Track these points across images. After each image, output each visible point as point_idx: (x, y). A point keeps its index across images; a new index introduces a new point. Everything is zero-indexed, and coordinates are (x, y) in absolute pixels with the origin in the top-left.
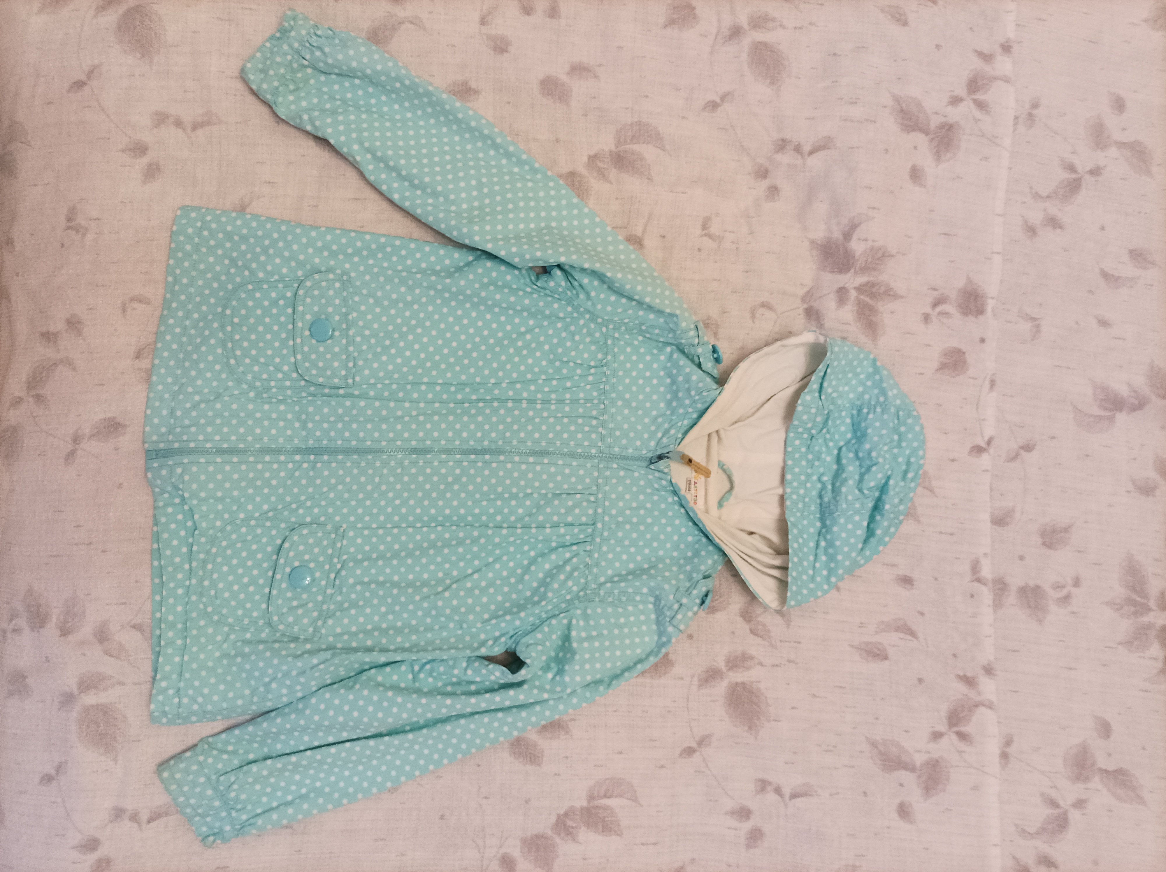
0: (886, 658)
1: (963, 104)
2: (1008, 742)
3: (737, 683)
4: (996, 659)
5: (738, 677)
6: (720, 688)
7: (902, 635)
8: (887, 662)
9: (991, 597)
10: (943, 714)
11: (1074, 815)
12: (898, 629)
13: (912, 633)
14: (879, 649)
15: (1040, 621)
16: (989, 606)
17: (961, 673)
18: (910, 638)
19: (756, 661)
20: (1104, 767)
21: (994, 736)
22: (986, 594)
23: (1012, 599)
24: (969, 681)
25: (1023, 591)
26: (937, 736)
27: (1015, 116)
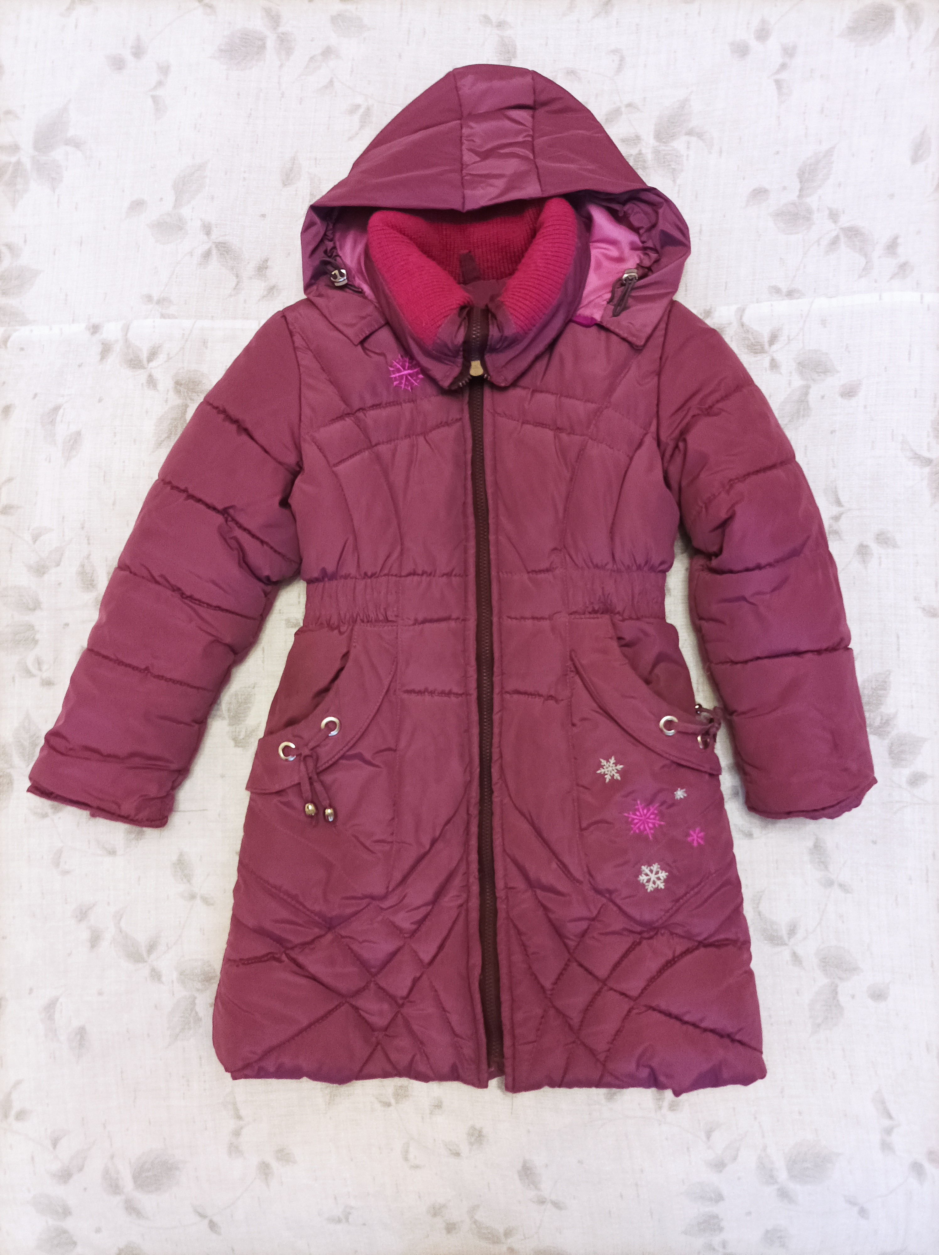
1: (154, 372)
2: (777, 291)
10: (753, 359)
11: (845, 221)
20: (797, 193)
21: (772, 305)
26: (773, 366)
27: (161, 318)
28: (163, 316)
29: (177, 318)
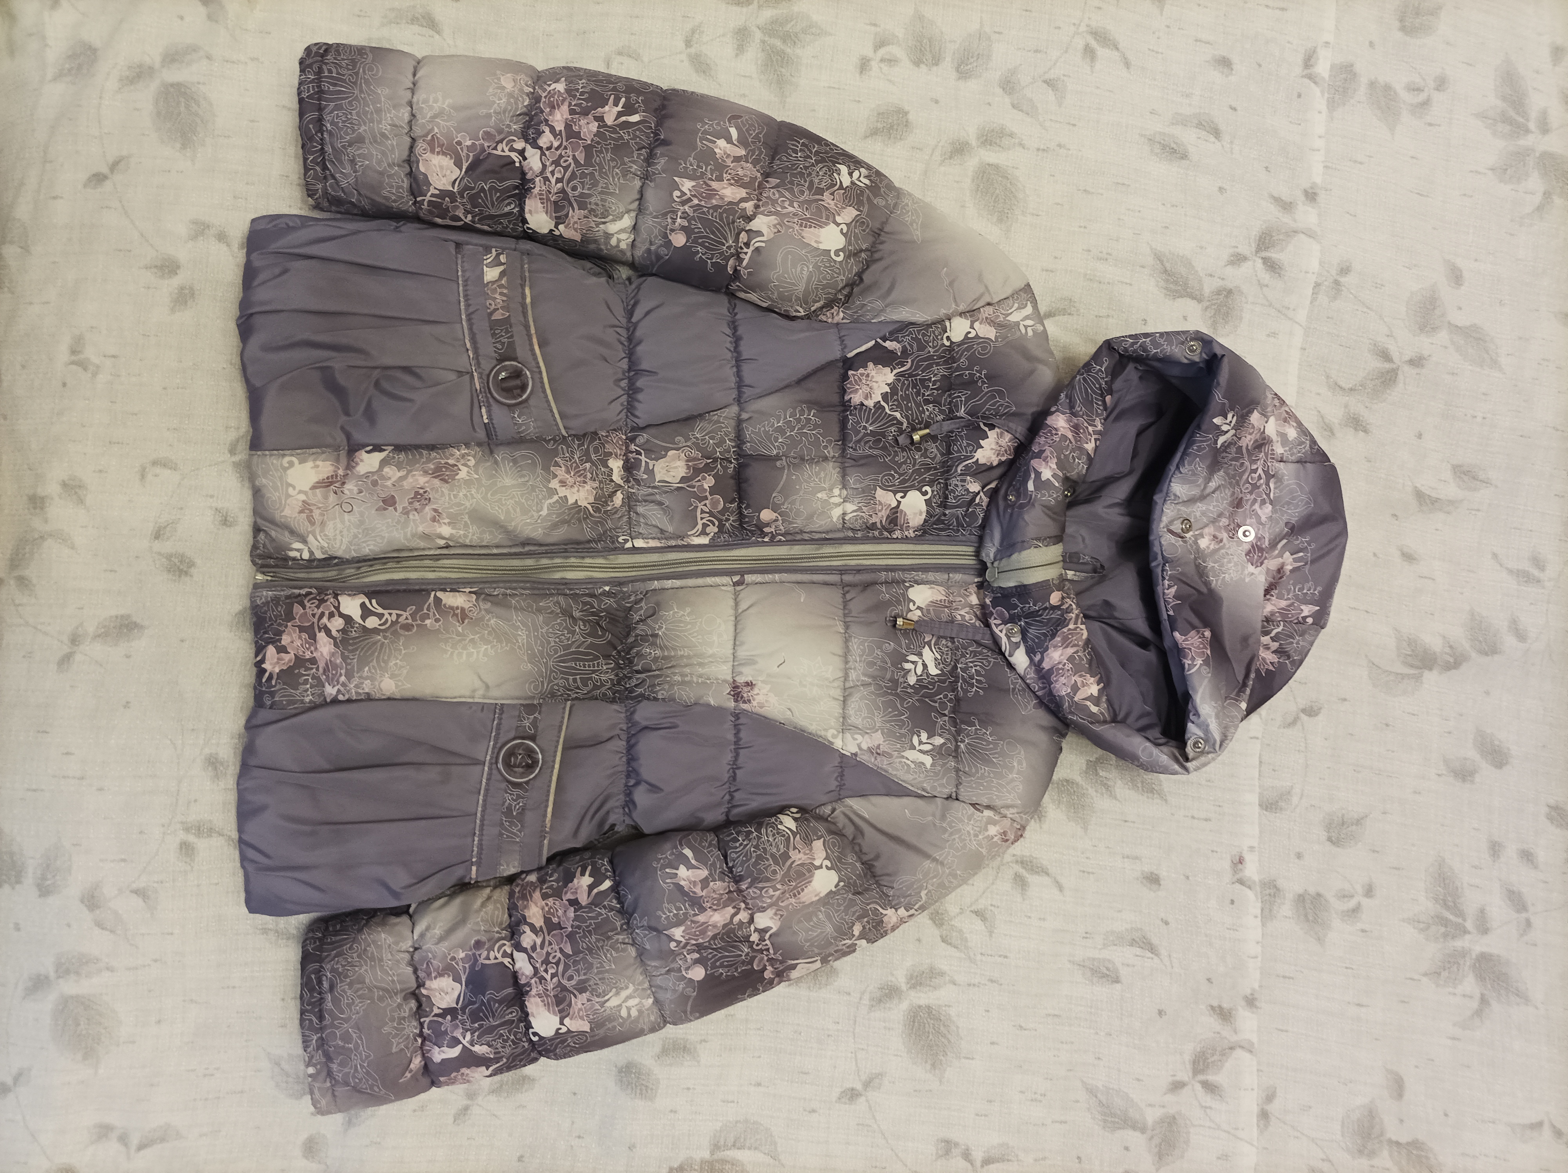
0: (1117, 980)
1: (1249, 264)
2: (1270, 1098)
3: (920, 1007)
4: (1260, 986)
5: (922, 998)
6: (898, 1011)
7: (1138, 951)
8: (1118, 986)
9: (1259, 905)
10: (1188, 1057)
12: (1133, 943)
13: (1152, 949)
14: (1108, 969)
15: (1320, 940)
16: (1256, 917)
17: (1215, 1004)
18: (1150, 955)
19: (947, 978)
20: (1394, 1138)
21: (1252, 1089)
22: (1252, 901)
23: (1286, 909)
24: (1224, 1014)
25: (1301, 899)
26: (1177, 1086)
27: (1316, 282)
28: (1317, 285)
29: (1311, 303)
